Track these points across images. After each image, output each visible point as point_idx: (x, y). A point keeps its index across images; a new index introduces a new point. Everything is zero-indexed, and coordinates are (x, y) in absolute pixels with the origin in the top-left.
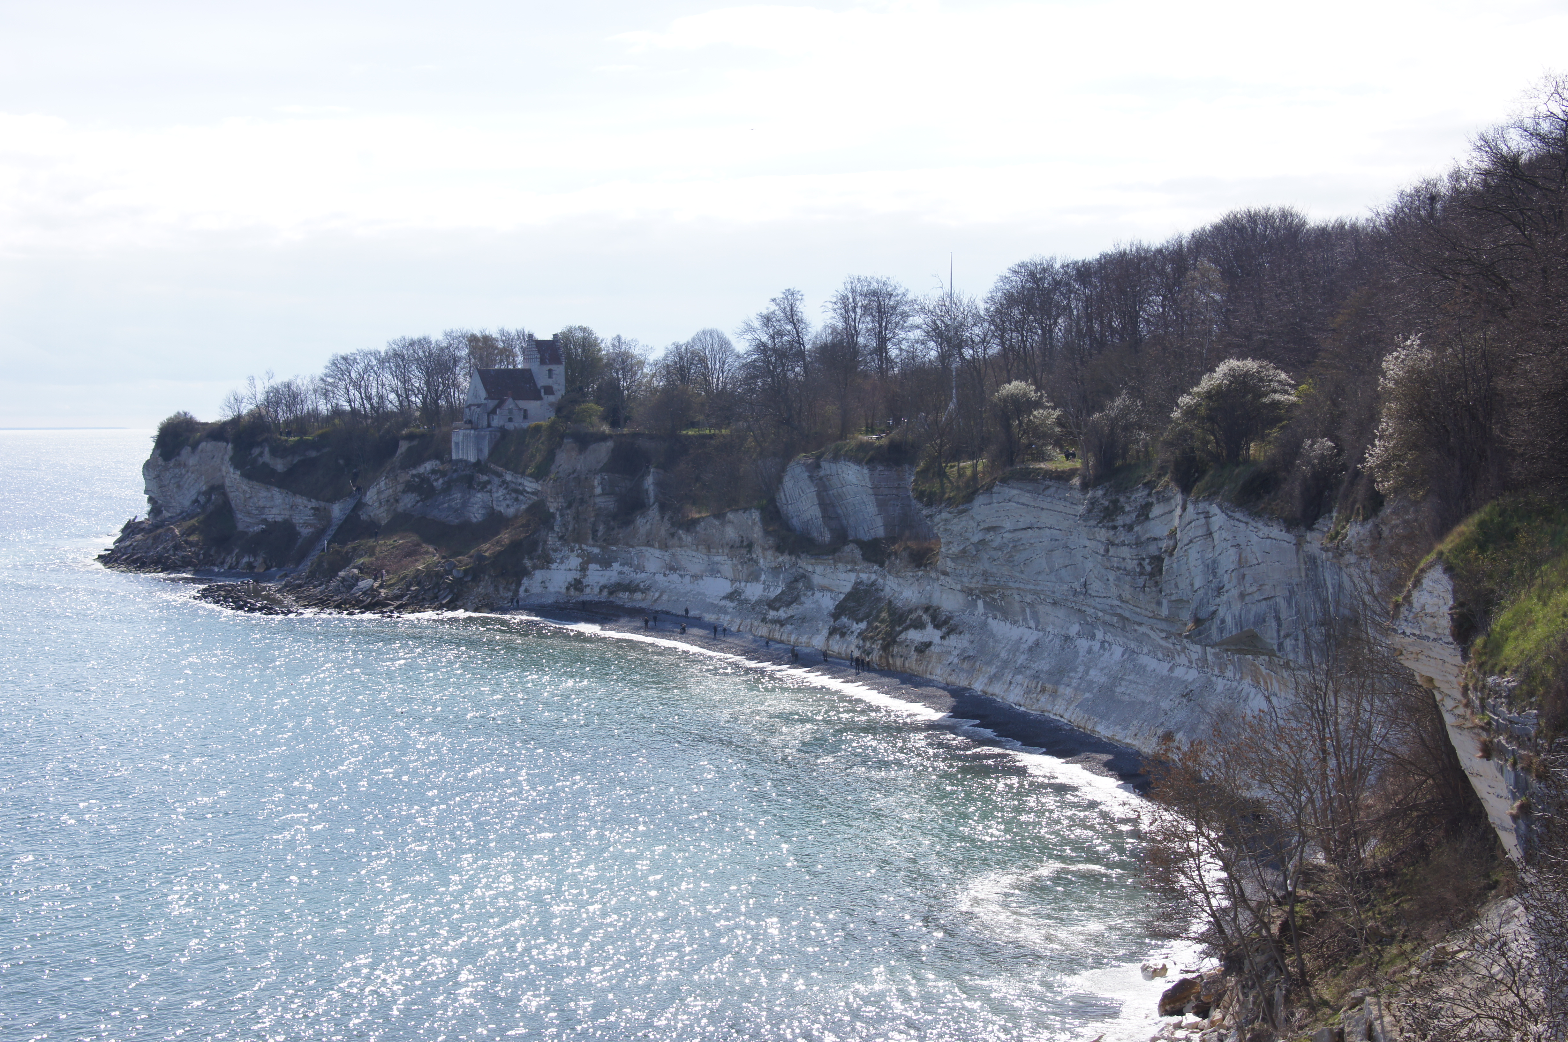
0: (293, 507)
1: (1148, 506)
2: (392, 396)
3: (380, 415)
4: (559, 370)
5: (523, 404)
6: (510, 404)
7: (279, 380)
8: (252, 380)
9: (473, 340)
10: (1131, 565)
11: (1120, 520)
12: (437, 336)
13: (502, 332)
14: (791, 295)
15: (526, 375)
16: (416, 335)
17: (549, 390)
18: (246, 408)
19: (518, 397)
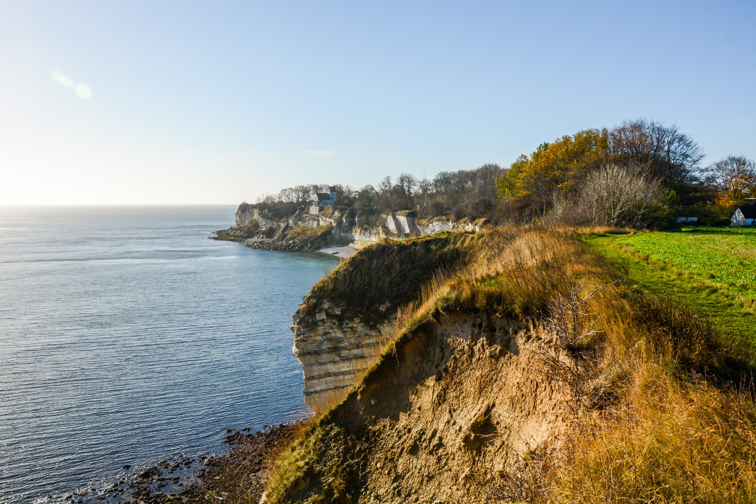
0: (273, 224)
2: (295, 199)
3: (292, 203)
4: (335, 193)
5: (327, 201)
6: (323, 201)
7: (269, 194)
8: (263, 195)
9: (314, 186)
12: (305, 185)
13: (320, 184)
14: (388, 177)
15: (326, 194)
16: (301, 185)
17: (332, 198)
18: (261, 201)
19: (325, 200)
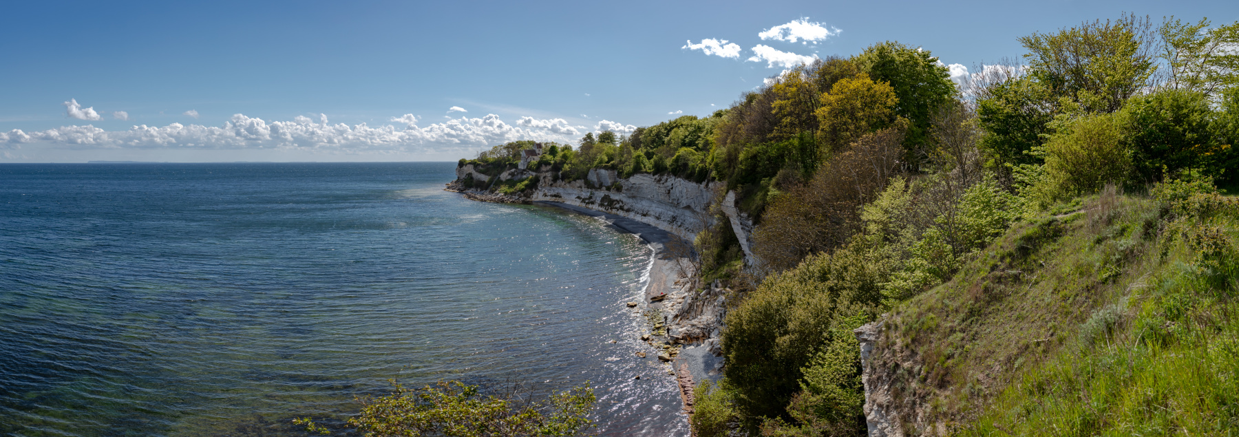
0: (485, 178)
1: (667, 179)
4: (541, 149)
5: (533, 157)
10: (664, 191)
11: (661, 182)
14: (591, 132)
15: (534, 150)
17: (539, 154)
